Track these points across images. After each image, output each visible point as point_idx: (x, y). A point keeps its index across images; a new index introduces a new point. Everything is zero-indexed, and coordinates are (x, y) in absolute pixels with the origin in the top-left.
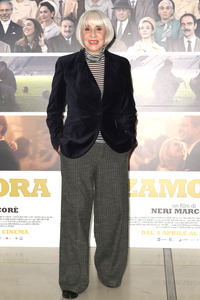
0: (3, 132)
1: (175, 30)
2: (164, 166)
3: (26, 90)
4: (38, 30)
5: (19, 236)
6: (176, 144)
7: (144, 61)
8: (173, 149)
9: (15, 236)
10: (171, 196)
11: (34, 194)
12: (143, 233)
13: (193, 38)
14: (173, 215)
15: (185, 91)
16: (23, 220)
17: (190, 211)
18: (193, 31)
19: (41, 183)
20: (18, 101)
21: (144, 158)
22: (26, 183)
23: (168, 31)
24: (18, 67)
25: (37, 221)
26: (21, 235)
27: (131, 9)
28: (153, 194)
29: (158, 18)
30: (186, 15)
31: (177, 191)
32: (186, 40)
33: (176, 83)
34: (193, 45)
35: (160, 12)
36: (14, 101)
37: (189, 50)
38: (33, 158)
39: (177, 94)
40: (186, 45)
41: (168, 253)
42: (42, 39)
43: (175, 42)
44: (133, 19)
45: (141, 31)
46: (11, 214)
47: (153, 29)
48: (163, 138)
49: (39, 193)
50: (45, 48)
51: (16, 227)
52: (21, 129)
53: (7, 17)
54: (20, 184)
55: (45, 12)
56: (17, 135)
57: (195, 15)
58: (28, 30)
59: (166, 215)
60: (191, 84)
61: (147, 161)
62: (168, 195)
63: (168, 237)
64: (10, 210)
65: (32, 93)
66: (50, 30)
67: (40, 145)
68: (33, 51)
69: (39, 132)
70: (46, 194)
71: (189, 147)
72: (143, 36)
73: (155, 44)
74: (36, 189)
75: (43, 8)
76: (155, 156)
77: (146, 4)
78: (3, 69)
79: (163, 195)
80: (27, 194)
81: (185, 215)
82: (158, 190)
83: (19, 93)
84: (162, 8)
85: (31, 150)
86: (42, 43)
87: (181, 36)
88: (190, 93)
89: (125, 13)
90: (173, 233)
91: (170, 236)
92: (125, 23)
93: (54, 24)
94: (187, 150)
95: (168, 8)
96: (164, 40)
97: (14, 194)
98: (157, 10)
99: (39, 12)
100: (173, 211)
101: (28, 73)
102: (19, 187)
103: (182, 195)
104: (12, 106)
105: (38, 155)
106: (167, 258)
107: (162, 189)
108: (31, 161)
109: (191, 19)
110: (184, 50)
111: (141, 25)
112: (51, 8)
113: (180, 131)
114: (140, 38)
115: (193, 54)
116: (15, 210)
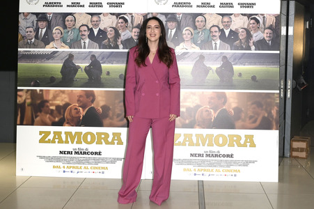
0: (93, 101)
1: (206, 36)
2: (199, 125)
3: (108, 73)
4: (117, 35)
5: (101, 171)
6: (207, 111)
7: (186, 56)
8: (205, 114)
9: (99, 171)
10: (204, 145)
11: (112, 143)
12: (185, 170)
13: (218, 42)
14: (205, 158)
15: (213, 76)
16: (105, 160)
17: (216, 156)
18: (218, 36)
19: (117, 135)
20: (103, 81)
21: (185, 120)
22: (107, 135)
23: (201, 36)
24: (103, 58)
25: (114, 161)
26: (103, 170)
27: (178, 22)
28: (191, 144)
29: (195, 28)
30: (213, 26)
31: (207, 142)
32: (213, 42)
33: (207, 70)
34: (218, 46)
35: (197, 24)
36: (100, 80)
37: (216, 49)
38: (112, 119)
39: (207, 78)
40: (214, 45)
41: (201, 184)
42: (120, 40)
43: (206, 44)
44: (179, 28)
45: (184, 36)
46: (97, 156)
47: (192, 35)
48: (198, 106)
49: (116, 142)
50: (121, 46)
51: (100, 165)
52: (104, 99)
53: (96, 25)
54: (103, 136)
55: (122, 23)
56: (102, 103)
57: (220, 26)
58: (110, 34)
59: (200, 158)
60: (216, 71)
61: (187, 121)
62: (201, 145)
63: (201, 173)
64: (96, 153)
65: (112, 75)
66: (125, 35)
67: (117, 110)
68: (113, 48)
69: (117, 101)
70: (120, 143)
71: (215, 113)
72: (186, 39)
73: (193, 45)
74: (113, 139)
75: (121, 20)
76: (192, 119)
77: (188, 19)
78: (93, 59)
79: (198, 145)
80: (107, 143)
81: (212, 158)
82: (195, 142)
83: (104, 76)
84: (198, 21)
85: (111, 113)
86: (119, 43)
87: (210, 40)
88: (216, 77)
89: (174, 24)
90: (205, 170)
91: (203, 172)
92: (174, 31)
93: (128, 31)
94: (214, 115)
95: (202, 21)
96: (199, 42)
97: (99, 143)
98: (194, 22)
99: (118, 23)
100: (205, 155)
101: (109, 62)
102: (102, 138)
103: (210, 145)
104: (99, 84)
105: (115, 117)
106: (201, 187)
107: (197, 140)
108: (110, 121)
109: (217, 29)
110: (212, 49)
111: (184, 32)
112: (126, 21)
113: (209, 102)
114: (183, 41)
115: (218, 51)
116: (100, 153)
